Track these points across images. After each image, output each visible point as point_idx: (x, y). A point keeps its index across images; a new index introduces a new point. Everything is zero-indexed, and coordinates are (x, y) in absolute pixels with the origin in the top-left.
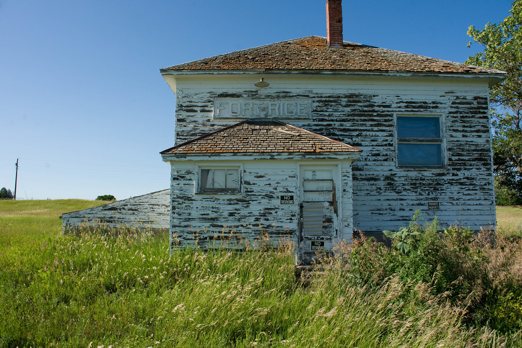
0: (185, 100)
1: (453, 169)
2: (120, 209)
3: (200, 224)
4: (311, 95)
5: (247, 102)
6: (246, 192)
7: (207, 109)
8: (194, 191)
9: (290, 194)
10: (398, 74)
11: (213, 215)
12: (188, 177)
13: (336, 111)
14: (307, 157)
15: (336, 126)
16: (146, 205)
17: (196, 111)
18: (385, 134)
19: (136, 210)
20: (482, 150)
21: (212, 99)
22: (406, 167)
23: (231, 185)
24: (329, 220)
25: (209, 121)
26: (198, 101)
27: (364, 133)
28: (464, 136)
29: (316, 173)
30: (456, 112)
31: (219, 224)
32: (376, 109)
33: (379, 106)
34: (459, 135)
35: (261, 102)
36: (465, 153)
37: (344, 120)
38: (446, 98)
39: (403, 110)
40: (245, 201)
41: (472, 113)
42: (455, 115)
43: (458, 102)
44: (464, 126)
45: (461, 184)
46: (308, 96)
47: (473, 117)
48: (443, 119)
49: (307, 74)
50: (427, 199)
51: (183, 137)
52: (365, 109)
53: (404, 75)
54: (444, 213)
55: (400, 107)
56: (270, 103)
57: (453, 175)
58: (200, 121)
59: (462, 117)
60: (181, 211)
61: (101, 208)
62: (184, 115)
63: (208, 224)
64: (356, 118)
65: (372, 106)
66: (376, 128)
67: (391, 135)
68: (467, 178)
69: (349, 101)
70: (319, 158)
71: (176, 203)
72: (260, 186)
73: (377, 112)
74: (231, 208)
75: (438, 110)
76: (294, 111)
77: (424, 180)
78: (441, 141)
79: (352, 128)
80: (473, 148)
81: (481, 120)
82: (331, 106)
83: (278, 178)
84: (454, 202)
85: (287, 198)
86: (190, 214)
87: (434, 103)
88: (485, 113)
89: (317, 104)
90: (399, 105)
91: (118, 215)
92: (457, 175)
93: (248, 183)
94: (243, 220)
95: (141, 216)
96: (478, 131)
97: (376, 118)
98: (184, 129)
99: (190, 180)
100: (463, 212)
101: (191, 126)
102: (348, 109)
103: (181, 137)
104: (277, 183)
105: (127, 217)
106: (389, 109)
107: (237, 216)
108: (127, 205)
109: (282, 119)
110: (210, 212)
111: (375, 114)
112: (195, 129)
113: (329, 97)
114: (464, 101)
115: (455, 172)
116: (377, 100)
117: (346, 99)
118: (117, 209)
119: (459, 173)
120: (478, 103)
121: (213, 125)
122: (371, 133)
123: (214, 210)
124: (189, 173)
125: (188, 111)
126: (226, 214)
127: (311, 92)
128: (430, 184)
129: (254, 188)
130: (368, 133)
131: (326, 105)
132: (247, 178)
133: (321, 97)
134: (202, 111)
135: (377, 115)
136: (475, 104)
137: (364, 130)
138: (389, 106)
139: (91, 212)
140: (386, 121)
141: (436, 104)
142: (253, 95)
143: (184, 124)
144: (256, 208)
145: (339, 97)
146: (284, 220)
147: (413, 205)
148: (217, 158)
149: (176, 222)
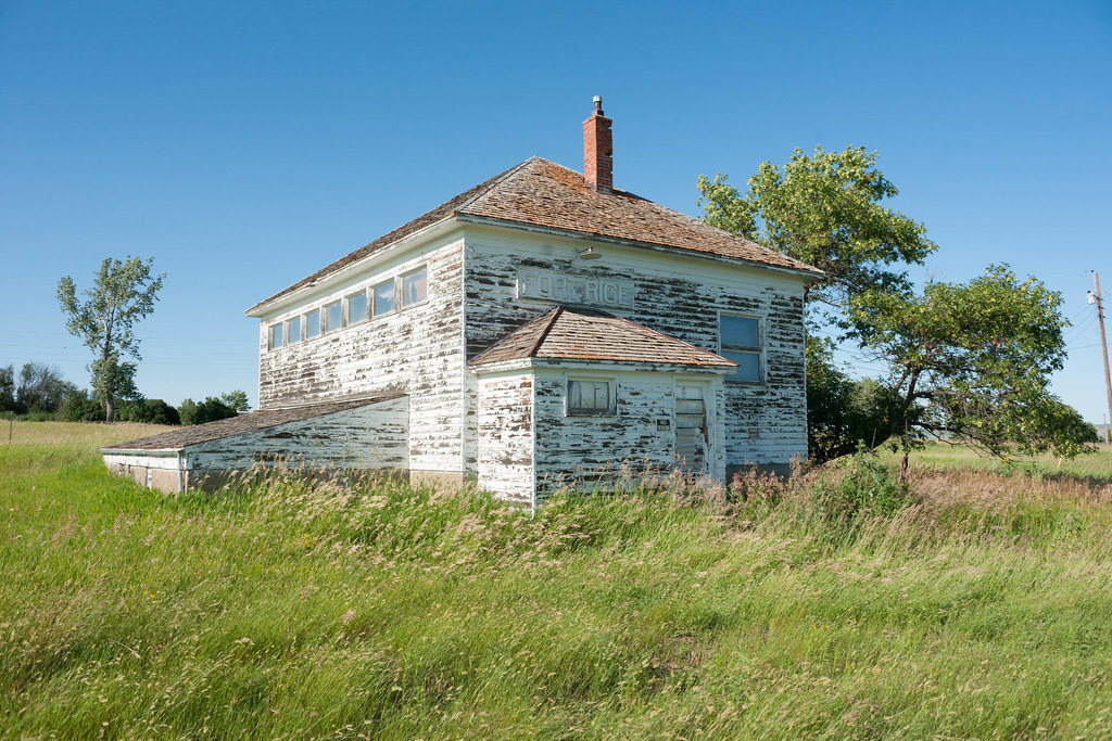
0: (478, 262)
1: (772, 387)
2: (298, 436)
3: (569, 459)
4: (634, 277)
5: (559, 276)
6: (622, 413)
7: (507, 281)
8: (565, 413)
9: (666, 418)
10: (730, 261)
11: (585, 446)
12: (555, 391)
13: (659, 301)
15: (660, 323)
17: (493, 283)
18: (709, 337)
19: (326, 437)
20: (797, 364)
21: (513, 267)
22: (740, 383)
23: (602, 404)
24: (700, 452)
25: (510, 300)
26: (496, 266)
27: (688, 334)
28: (782, 346)
29: (687, 390)
30: (775, 315)
31: (592, 458)
32: (700, 302)
33: (704, 299)
34: (777, 343)
35: (576, 280)
36: (782, 367)
37: (667, 315)
38: (767, 295)
39: (727, 307)
40: (621, 427)
41: (790, 317)
42: (774, 318)
43: (778, 302)
44: (782, 334)
45: (779, 405)
46: (629, 277)
47: (789, 322)
48: (763, 323)
49: (638, 247)
50: (748, 424)
51: (475, 323)
52: (690, 302)
53: (736, 262)
54: (763, 442)
55: (723, 303)
56: (588, 282)
57: (773, 394)
58: (499, 300)
59: (780, 321)
60: (548, 441)
61: (262, 434)
62: (477, 287)
63: (579, 459)
64: (680, 313)
65: (696, 298)
66: (699, 329)
67: (714, 340)
68: (784, 398)
69: (673, 290)
70: (700, 372)
71: (542, 429)
72: (636, 407)
73: (700, 307)
74: (605, 435)
75: (759, 311)
76: (615, 297)
77: (744, 399)
78: (761, 351)
79: (676, 326)
80: (789, 361)
81: (798, 327)
82: (654, 294)
83: (654, 396)
84: (772, 428)
85: (663, 424)
86: (558, 445)
87: (755, 300)
88: (800, 318)
89: (639, 289)
90: (722, 300)
91: (293, 447)
92: (775, 394)
93: (623, 402)
94: (618, 452)
96: (793, 341)
97: (700, 315)
98: (477, 309)
99: (558, 395)
100: (779, 441)
101: (487, 305)
102: (672, 300)
103: (472, 322)
104: (654, 403)
105: (310, 450)
106: (713, 305)
107: (612, 447)
108: (309, 429)
109: (601, 307)
110: (581, 442)
111: (699, 309)
112: (492, 312)
113: (652, 281)
114: (782, 301)
115: (773, 390)
116: (702, 292)
117: (669, 286)
118: (292, 435)
119: (776, 392)
120: (795, 305)
121: (516, 308)
122: (695, 335)
123: (586, 438)
124: (556, 385)
125: (482, 281)
126: (599, 444)
127: (632, 270)
128: (751, 405)
129: (630, 409)
130: (692, 335)
131: (649, 292)
132: (624, 395)
133: (644, 280)
134: (502, 284)
135: (702, 312)
136: (792, 308)
137: (687, 331)
138: (712, 301)
139: (243, 442)
140: (710, 320)
141: (756, 304)
142: (566, 266)
143: (476, 301)
144: (632, 436)
145: (662, 282)
146: (660, 452)
147: (735, 431)
149: (542, 457)
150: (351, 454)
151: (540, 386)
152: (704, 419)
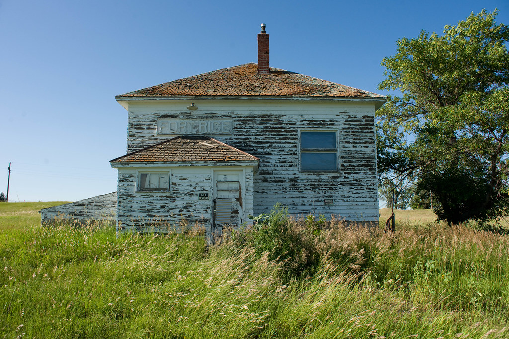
0: (135, 119)
1: (345, 173)
2: (88, 205)
3: (139, 215)
4: (233, 116)
5: (182, 121)
6: (173, 190)
7: (152, 127)
8: (135, 189)
9: (206, 192)
10: (300, 99)
11: (149, 208)
12: (130, 179)
13: (252, 128)
14: (218, 164)
15: (252, 140)
16: (109, 202)
17: (143, 129)
18: (291, 145)
19: (100, 206)
20: (368, 158)
21: (156, 119)
22: (307, 171)
23: (163, 185)
24: (236, 212)
25: (153, 136)
26: (145, 120)
27: (274, 145)
28: (354, 147)
29: (227, 176)
30: (349, 128)
31: (153, 214)
32: (284, 126)
33: (287, 124)
34: (351, 146)
35: (194, 122)
36: (355, 160)
37: (258, 135)
38: (340, 117)
39: (306, 126)
40: (173, 197)
41: (361, 128)
42: (348, 130)
43: (350, 120)
44: (355, 139)
45: (352, 185)
46: (230, 116)
47: (362, 131)
48: (337, 134)
49: (228, 99)
50: (323, 197)
51: (133, 149)
52: (276, 126)
53: (305, 99)
54: (337, 208)
55: (303, 124)
56: (200, 122)
57: (345, 177)
58: (147, 136)
59: (353, 132)
60: (125, 205)
61: (73, 205)
62: (134, 131)
63: (145, 215)
64: (267, 133)
65: (281, 124)
66: (283, 141)
67: (295, 147)
68: (357, 180)
69: (263, 120)
70: (227, 165)
71: (122, 199)
72: (183, 186)
73: (284, 128)
74: (162, 202)
75: (334, 127)
76: (219, 128)
77: (321, 181)
78: (336, 151)
79: (264, 141)
80: (362, 156)
81: (369, 134)
82: (248, 124)
83: (197, 180)
84: (346, 199)
85: (203, 195)
86: (131, 207)
87: (331, 121)
88: (371, 128)
89: (237, 122)
90: (302, 123)
91: (86, 211)
92: (348, 178)
93: (175, 184)
94: (171, 211)
95: (104, 211)
96: (366, 143)
97: (283, 133)
98: (134, 142)
99: (132, 181)
100: (352, 207)
101: (140, 140)
102: (262, 126)
103: (131, 148)
104: (196, 184)
105: (93, 211)
106: (294, 126)
107: (166, 209)
108: (93, 202)
109: (210, 134)
110: (146, 206)
111: (283, 130)
112: (143, 143)
113: (247, 117)
114: (356, 119)
115: (347, 175)
116: (285, 119)
117: (260, 119)
118: (85, 205)
119: (349, 176)
120: (366, 121)
121: (156, 139)
122: (280, 145)
123: (149, 204)
124: (131, 176)
125: (137, 128)
126: (158, 207)
127: (232, 113)
128: (326, 185)
129: (179, 188)
130: (277, 145)
131: (244, 123)
132: (174, 180)
133: (241, 117)
134: (148, 128)
135: (285, 131)
136: (364, 122)
137: (274, 143)
138: (294, 124)
139: (64, 208)
140: (292, 135)
141: (332, 122)
142: (188, 116)
143: (134, 138)
144: (180, 202)
145: (255, 117)
146: (201, 212)
147: (312, 201)
148: (151, 165)
149: (122, 213)
150: (112, 214)
151: (122, 177)
152: (240, 193)
